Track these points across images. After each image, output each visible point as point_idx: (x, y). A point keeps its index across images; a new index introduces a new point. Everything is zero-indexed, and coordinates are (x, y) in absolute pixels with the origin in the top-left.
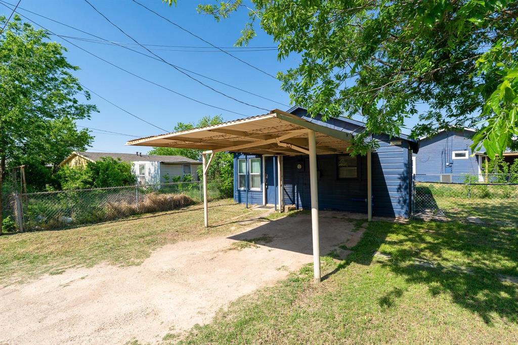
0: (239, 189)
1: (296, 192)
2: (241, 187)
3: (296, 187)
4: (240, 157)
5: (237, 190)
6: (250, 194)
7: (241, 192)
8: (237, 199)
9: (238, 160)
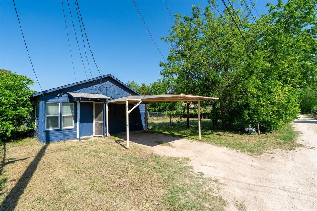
0: (46, 130)
4: (50, 101)
5: (44, 131)
6: (62, 132)
7: (50, 132)
8: (44, 139)
9: (46, 103)
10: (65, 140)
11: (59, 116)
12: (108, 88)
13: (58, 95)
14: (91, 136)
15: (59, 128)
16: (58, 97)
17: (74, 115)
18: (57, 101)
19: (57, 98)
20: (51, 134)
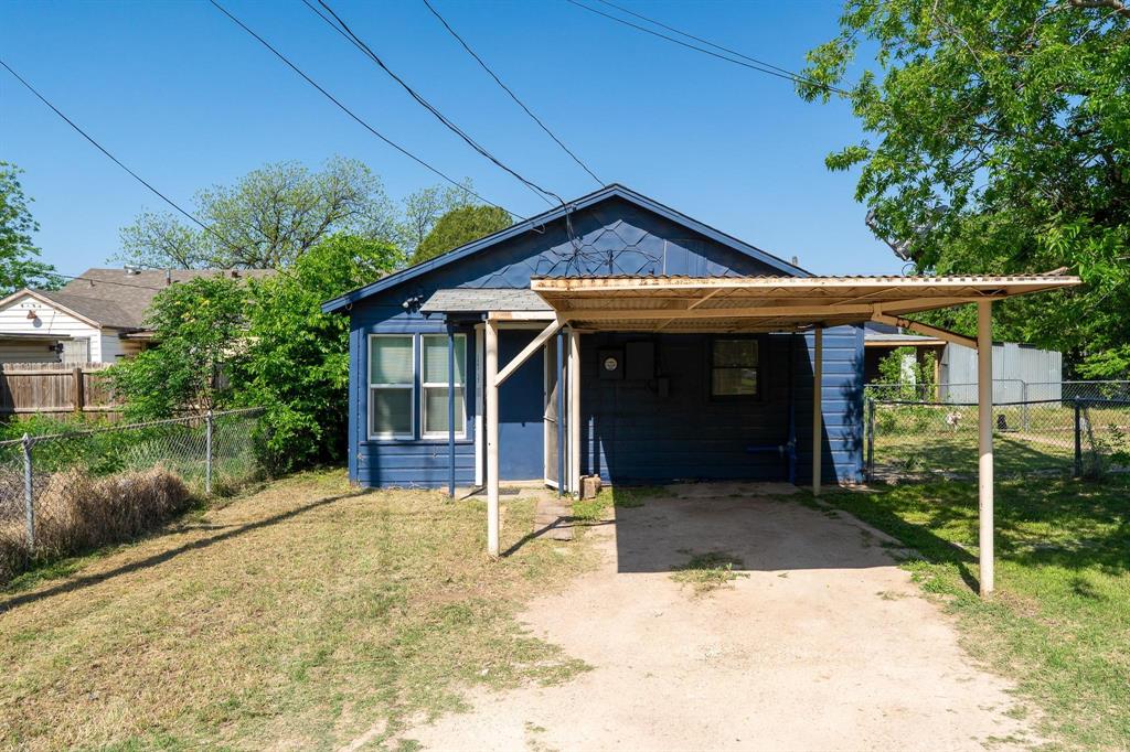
0: (370, 438)
1: (591, 437)
2: (378, 429)
3: (591, 423)
4: (381, 327)
5: (363, 442)
6: (418, 455)
7: (381, 448)
8: (364, 473)
9: (370, 336)
10: (431, 487)
11: (412, 386)
12: (615, 254)
13: (406, 304)
14: (536, 483)
15: (412, 438)
16: (408, 310)
17: (465, 385)
18: (402, 326)
19: (405, 315)
20: (387, 456)
